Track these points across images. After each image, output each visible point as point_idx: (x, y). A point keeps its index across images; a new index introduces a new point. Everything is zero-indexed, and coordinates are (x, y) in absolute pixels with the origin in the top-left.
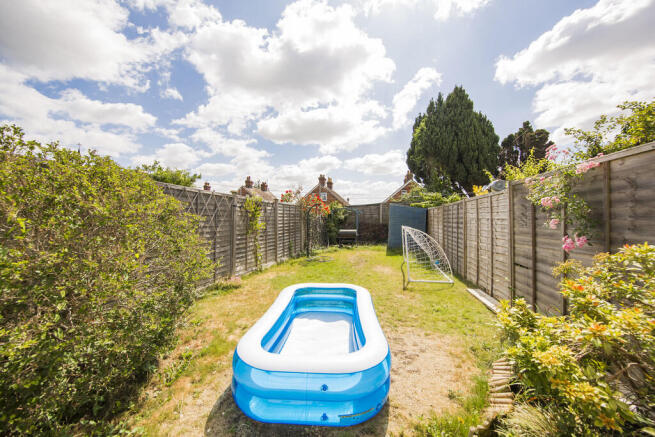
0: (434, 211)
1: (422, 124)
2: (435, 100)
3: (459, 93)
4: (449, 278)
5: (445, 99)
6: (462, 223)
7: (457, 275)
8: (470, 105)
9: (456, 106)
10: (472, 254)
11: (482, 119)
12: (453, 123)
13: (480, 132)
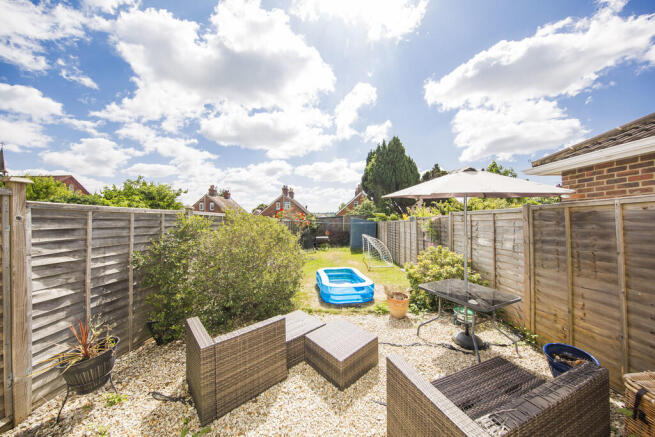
0: (382, 224)
1: (373, 160)
2: (381, 144)
3: (396, 141)
4: (391, 264)
5: (387, 144)
6: (397, 233)
7: (395, 263)
8: (403, 151)
9: (394, 152)
10: (402, 251)
11: (410, 162)
12: (393, 163)
13: (409, 171)
